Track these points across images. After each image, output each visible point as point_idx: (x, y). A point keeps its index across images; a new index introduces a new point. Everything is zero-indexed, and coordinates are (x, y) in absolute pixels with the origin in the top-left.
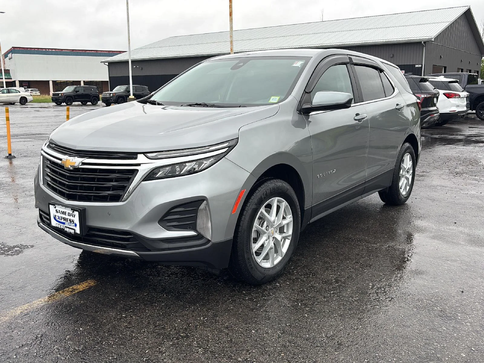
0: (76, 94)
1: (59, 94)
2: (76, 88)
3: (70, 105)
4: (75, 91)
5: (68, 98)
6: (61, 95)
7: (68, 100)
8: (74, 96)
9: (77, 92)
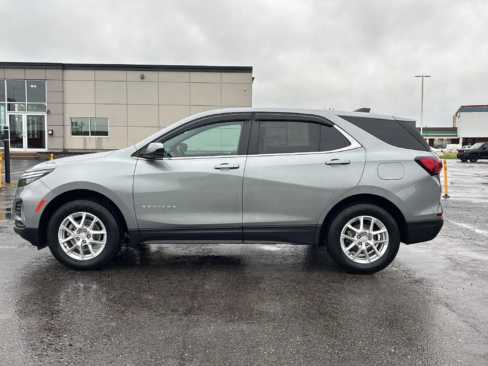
0: (484, 151)
1: (464, 150)
2: (484, 145)
3: (475, 162)
4: (483, 147)
5: (473, 155)
6: (466, 152)
7: (473, 157)
8: (480, 153)
9: (484, 149)
